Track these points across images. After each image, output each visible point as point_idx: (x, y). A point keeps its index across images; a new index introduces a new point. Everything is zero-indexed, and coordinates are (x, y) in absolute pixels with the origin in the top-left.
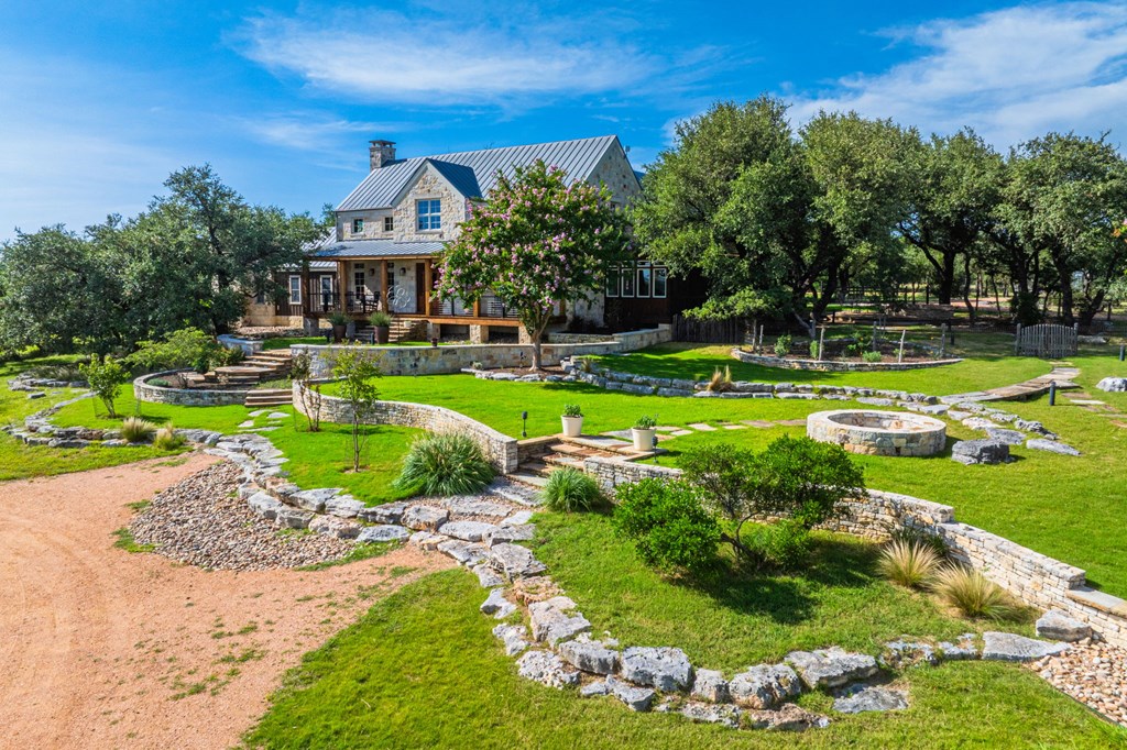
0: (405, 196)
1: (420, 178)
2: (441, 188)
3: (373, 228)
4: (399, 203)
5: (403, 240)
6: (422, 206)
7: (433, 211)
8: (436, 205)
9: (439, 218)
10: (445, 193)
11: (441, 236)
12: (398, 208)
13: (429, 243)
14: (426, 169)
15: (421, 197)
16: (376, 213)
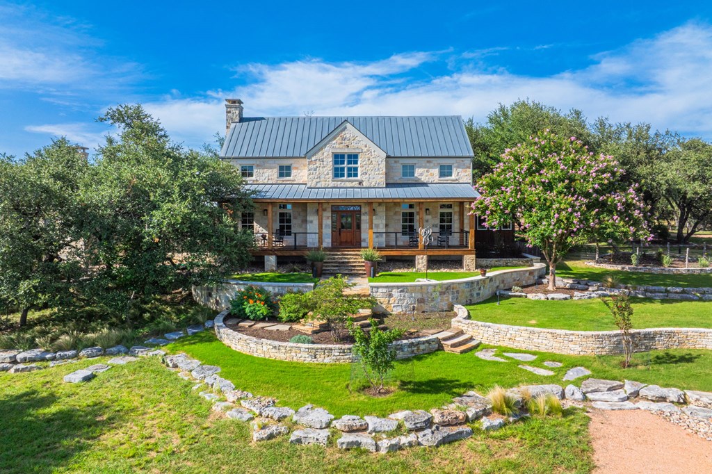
0: (322, 149)
1: (338, 135)
2: (361, 145)
3: (266, 175)
4: (315, 154)
5: (319, 186)
6: (338, 158)
7: (349, 163)
8: (353, 158)
9: (356, 169)
10: (365, 149)
11: (360, 184)
12: (313, 159)
13: (346, 190)
14: (345, 128)
15: (339, 151)
16: (271, 161)
